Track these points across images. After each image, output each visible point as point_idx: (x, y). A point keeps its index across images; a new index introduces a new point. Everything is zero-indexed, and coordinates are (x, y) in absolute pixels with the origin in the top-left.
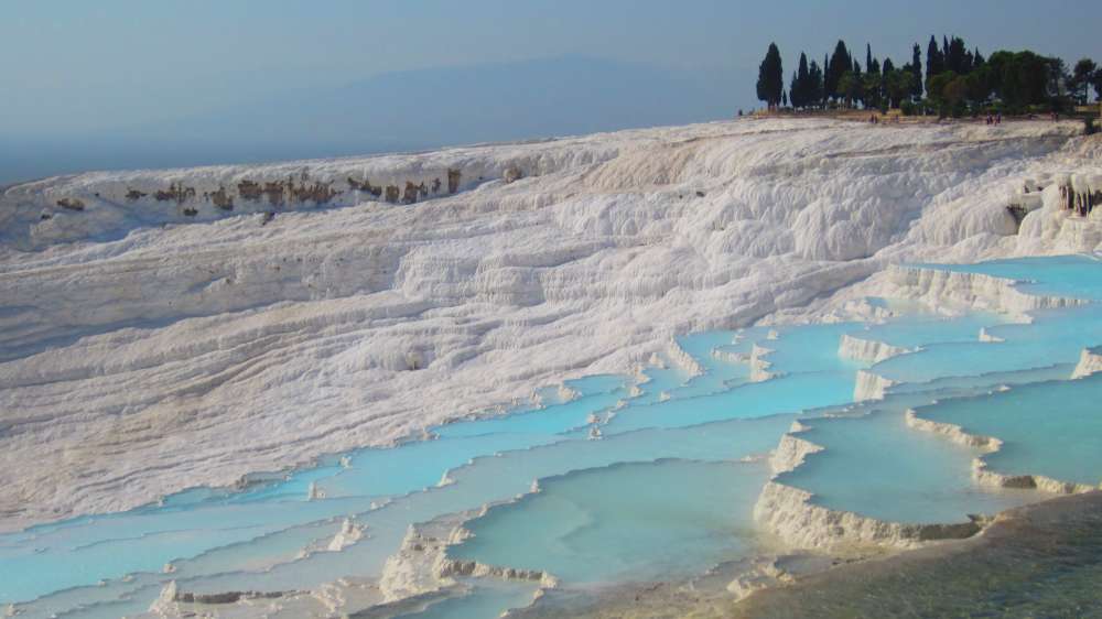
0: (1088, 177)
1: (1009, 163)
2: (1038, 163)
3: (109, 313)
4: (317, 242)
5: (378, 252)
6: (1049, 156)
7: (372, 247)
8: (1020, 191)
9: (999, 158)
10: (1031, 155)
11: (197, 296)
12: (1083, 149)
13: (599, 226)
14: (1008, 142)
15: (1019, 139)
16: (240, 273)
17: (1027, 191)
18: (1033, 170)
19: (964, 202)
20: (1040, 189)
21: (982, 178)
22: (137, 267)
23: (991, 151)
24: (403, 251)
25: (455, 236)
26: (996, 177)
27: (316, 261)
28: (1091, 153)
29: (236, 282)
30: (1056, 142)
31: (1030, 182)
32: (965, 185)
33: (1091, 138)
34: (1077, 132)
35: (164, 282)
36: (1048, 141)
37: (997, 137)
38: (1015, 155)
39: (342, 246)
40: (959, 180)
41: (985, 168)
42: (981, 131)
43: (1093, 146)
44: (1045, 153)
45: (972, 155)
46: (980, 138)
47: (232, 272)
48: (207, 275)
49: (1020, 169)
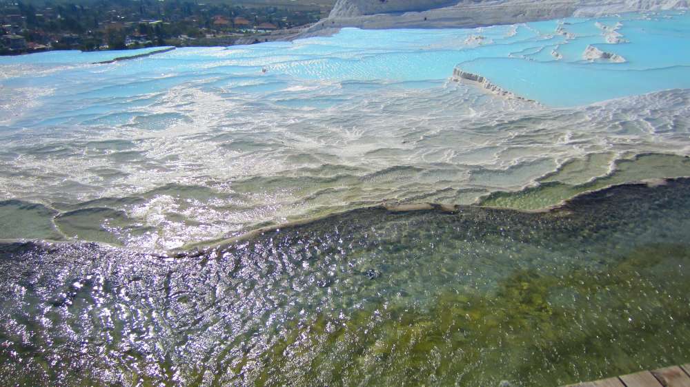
3: (490, 21)
4: (552, 4)
5: (567, 9)
7: (566, 7)
11: (514, 19)
13: (637, 5)
16: (528, 13)
22: (500, 9)
24: (575, 9)
25: (592, 6)
27: (549, 11)
29: (526, 15)
35: (506, 14)
39: (558, 6)
47: (526, 13)
48: (518, 12)
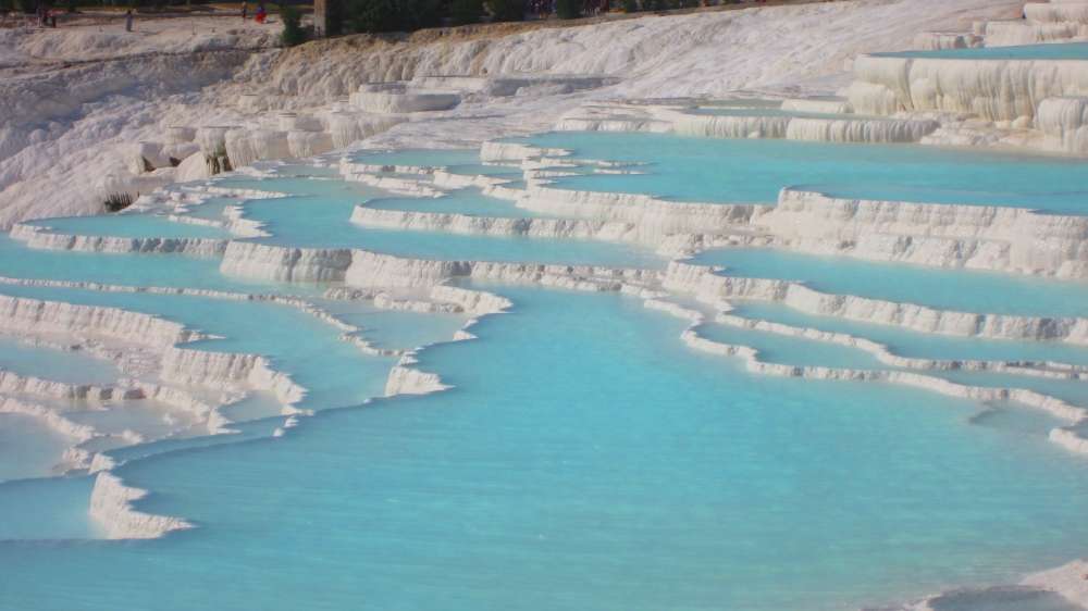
0: (255, 136)
1: (123, 106)
2: (181, 108)
6: (208, 92)
8: (135, 168)
9: (102, 97)
10: (172, 90)
12: (279, 75)
14: (122, 62)
15: (146, 58)
17: (148, 167)
18: (171, 119)
19: (21, 193)
20: (175, 162)
21: (63, 141)
23: (86, 83)
26: (93, 139)
28: (293, 85)
30: (225, 62)
31: (152, 149)
32: (26, 156)
33: (295, 54)
34: (270, 41)
36: (209, 61)
37: (105, 53)
38: (132, 91)
40: (15, 146)
41: (70, 118)
42: (74, 39)
43: (297, 69)
44: (200, 86)
45: (44, 92)
46: (68, 56)
49: (145, 121)
